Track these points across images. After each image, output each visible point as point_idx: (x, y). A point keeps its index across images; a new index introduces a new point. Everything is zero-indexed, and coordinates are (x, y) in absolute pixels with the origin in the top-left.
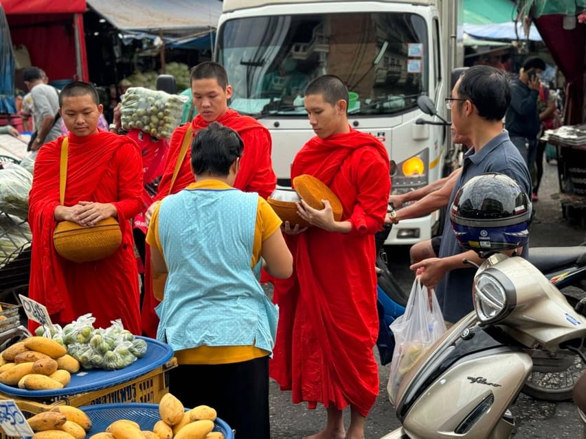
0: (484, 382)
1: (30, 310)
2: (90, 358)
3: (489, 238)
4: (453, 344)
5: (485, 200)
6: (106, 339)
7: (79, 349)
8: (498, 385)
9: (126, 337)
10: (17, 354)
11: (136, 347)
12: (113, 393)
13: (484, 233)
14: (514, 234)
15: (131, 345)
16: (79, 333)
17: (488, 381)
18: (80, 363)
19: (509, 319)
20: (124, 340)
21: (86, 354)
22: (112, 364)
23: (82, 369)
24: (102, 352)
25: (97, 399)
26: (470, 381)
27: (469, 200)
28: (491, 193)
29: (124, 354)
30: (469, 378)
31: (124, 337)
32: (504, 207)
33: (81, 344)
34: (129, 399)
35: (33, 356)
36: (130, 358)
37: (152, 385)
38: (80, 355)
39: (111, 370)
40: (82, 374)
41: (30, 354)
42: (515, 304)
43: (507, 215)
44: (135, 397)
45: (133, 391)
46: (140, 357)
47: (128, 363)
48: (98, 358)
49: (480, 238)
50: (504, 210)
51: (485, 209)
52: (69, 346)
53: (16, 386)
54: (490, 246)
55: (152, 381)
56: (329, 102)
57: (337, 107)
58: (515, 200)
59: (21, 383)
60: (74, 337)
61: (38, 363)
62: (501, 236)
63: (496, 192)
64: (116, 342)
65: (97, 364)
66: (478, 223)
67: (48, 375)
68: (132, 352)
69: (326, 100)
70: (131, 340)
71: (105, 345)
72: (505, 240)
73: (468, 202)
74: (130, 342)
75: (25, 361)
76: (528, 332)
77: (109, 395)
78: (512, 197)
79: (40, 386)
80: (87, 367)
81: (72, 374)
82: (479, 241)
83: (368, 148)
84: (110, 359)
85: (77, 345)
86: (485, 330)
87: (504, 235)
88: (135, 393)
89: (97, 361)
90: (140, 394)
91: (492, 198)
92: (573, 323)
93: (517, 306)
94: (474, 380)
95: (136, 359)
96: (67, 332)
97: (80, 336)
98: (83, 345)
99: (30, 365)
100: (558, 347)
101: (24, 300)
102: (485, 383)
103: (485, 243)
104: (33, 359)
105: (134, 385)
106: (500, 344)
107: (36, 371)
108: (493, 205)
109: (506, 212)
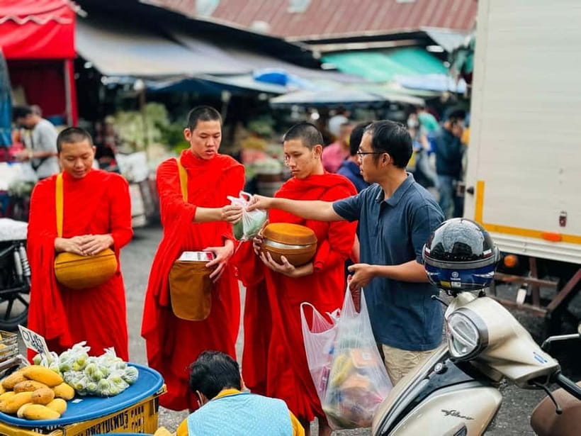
0: (458, 415)
1: (28, 340)
2: (85, 386)
3: (459, 279)
4: (427, 377)
5: (456, 243)
6: (99, 367)
7: (74, 376)
8: (471, 419)
9: (119, 366)
10: (16, 383)
11: (128, 375)
12: (106, 421)
13: (455, 274)
15: (124, 373)
16: (74, 362)
17: (461, 415)
18: (75, 390)
19: (481, 355)
20: (117, 368)
21: (82, 382)
22: (106, 392)
23: (77, 395)
24: (96, 380)
25: (92, 428)
26: (445, 413)
27: (440, 243)
28: (460, 237)
29: (116, 382)
30: (443, 411)
31: (117, 365)
33: (76, 371)
34: (121, 425)
35: (31, 386)
36: (123, 385)
37: (143, 411)
38: (75, 383)
39: (104, 397)
40: (77, 401)
41: (28, 383)
42: (488, 343)
43: (475, 258)
44: (127, 423)
45: (125, 417)
46: (131, 384)
47: (121, 390)
48: (93, 386)
50: (473, 253)
52: (65, 373)
53: (14, 414)
54: (460, 286)
55: (142, 407)
56: (308, 147)
57: (313, 152)
58: (482, 245)
59: (20, 413)
60: (70, 365)
61: (36, 393)
62: (470, 277)
63: (465, 236)
64: (110, 369)
65: (91, 392)
67: (45, 405)
68: (125, 379)
69: (305, 145)
70: (123, 368)
71: (99, 373)
72: (473, 281)
74: (122, 370)
75: (24, 390)
76: (497, 368)
77: (103, 423)
79: (38, 416)
80: (81, 394)
81: (68, 401)
82: (451, 281)
84: (104, 387)
85: (73, 373)
86: (455, 364)
88: (127, 420)
89: (92, 389)
90: (131, 420)
91: (462, 242)
92: (541, 362)
94: (448, 413)
95: (128, 385)
96: (63, 360)
97: (76, 364)
98: (78, 372)
99: (28, 394)
100: (526, 382)
101: (23, 331)
102: (459, 416)
103: (456, 283)
104: (32, 389)
105: (126, 412)
106: (472, 379)
107: (36, 401)
108: (462, 248)
109: (475, 255)
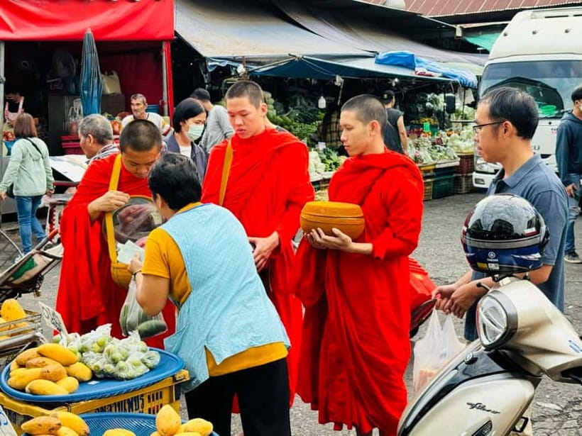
0: (483, 408)
1: (48, 318)
2: (101, 367)
3: (497, 260)
4: (456, 368)
5: (496, 221)
6: (119, 349)
7: (93, 357)
8: (497, 413)
9: (140, 349)
10: (29, 359)
11: (149, 358)
12: (119, 403)
13: (492, 255)
14: (524, 257)
15: (143, 356)
16: (94, 342)
17: (487, 408)
18: (92, 371)
19: (510, 343)
20: (138, 351)
21: (98, 363)
22: (123, 374)
23: (94, 377)
24: (115, 362)
25: (102, 408)
26: (470, 406)
27: (479, 220)
28: (502, 214)
29: (136, 365)
30: (468, 404)
31: (138, 348)
32: (515, 229)
33: (95, 352)
34: (136, 410)
35: (44, 362)
36: (142, 369)
37: (161, 397)
38: (93, 364)
39: (121, 379)
40: (93, 383)
41: (41, 359)
42: (516, 329)
43: (517, 236)
44: (142, 408)
45: (141, 401)
46: (151, 369)
47: (139, 374)
48: (110, 368)
49: (488, 260)
50: (515, 232)
51: (494, 230)
52: (83, 354)
53: (23, 390)
54: (498, 268)
55: (161, 393)
56: (362, 121)
57: (368, 127)
58: (526, 223)
59: (27, 389)
60: (89, 346)
61: (45, 369)
62: (509, 258)
63: (508, 214)
64: (130, 352)
65: (108, 373)
66: (488, 244)
67: (55, 382)
68: (145, 363)
69: (358, 119)
70: (144, 351)
71: (117, 355)
72: (514, 263)
73: (478, 223)
74: (142, 353)
75: (36, 366)
76: (531, 358)
77: (115, 404)
78: (524, 219)
79: (44, 391)
80: (99, 376)
81: (81, 382)
82: (487, 262)
83: (399, 170)
84: (121, 369)
85: (91, 353)
86: (488, 355)
87: (515, 258)
88: (143, 404)
89: (109, 371)
90: (147, 406)
91: (503, 219)
92: (576, 350)
93: (518, 331)
94: (473, 406)
95: (148, 370)
96: (83, 340)
97: (95, 345)
98: (98, 354)
99: (38, 371)
100: (560, 374)
101: (43, 308)
102: (484, 410)
103: (493, 265)
104: (43, 365)
105: (142, 395)
106: (502, 370)
107: (44, 377)
108: (504, 226)
